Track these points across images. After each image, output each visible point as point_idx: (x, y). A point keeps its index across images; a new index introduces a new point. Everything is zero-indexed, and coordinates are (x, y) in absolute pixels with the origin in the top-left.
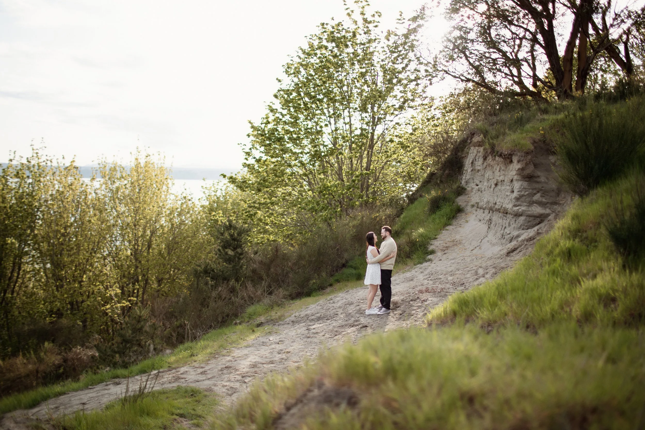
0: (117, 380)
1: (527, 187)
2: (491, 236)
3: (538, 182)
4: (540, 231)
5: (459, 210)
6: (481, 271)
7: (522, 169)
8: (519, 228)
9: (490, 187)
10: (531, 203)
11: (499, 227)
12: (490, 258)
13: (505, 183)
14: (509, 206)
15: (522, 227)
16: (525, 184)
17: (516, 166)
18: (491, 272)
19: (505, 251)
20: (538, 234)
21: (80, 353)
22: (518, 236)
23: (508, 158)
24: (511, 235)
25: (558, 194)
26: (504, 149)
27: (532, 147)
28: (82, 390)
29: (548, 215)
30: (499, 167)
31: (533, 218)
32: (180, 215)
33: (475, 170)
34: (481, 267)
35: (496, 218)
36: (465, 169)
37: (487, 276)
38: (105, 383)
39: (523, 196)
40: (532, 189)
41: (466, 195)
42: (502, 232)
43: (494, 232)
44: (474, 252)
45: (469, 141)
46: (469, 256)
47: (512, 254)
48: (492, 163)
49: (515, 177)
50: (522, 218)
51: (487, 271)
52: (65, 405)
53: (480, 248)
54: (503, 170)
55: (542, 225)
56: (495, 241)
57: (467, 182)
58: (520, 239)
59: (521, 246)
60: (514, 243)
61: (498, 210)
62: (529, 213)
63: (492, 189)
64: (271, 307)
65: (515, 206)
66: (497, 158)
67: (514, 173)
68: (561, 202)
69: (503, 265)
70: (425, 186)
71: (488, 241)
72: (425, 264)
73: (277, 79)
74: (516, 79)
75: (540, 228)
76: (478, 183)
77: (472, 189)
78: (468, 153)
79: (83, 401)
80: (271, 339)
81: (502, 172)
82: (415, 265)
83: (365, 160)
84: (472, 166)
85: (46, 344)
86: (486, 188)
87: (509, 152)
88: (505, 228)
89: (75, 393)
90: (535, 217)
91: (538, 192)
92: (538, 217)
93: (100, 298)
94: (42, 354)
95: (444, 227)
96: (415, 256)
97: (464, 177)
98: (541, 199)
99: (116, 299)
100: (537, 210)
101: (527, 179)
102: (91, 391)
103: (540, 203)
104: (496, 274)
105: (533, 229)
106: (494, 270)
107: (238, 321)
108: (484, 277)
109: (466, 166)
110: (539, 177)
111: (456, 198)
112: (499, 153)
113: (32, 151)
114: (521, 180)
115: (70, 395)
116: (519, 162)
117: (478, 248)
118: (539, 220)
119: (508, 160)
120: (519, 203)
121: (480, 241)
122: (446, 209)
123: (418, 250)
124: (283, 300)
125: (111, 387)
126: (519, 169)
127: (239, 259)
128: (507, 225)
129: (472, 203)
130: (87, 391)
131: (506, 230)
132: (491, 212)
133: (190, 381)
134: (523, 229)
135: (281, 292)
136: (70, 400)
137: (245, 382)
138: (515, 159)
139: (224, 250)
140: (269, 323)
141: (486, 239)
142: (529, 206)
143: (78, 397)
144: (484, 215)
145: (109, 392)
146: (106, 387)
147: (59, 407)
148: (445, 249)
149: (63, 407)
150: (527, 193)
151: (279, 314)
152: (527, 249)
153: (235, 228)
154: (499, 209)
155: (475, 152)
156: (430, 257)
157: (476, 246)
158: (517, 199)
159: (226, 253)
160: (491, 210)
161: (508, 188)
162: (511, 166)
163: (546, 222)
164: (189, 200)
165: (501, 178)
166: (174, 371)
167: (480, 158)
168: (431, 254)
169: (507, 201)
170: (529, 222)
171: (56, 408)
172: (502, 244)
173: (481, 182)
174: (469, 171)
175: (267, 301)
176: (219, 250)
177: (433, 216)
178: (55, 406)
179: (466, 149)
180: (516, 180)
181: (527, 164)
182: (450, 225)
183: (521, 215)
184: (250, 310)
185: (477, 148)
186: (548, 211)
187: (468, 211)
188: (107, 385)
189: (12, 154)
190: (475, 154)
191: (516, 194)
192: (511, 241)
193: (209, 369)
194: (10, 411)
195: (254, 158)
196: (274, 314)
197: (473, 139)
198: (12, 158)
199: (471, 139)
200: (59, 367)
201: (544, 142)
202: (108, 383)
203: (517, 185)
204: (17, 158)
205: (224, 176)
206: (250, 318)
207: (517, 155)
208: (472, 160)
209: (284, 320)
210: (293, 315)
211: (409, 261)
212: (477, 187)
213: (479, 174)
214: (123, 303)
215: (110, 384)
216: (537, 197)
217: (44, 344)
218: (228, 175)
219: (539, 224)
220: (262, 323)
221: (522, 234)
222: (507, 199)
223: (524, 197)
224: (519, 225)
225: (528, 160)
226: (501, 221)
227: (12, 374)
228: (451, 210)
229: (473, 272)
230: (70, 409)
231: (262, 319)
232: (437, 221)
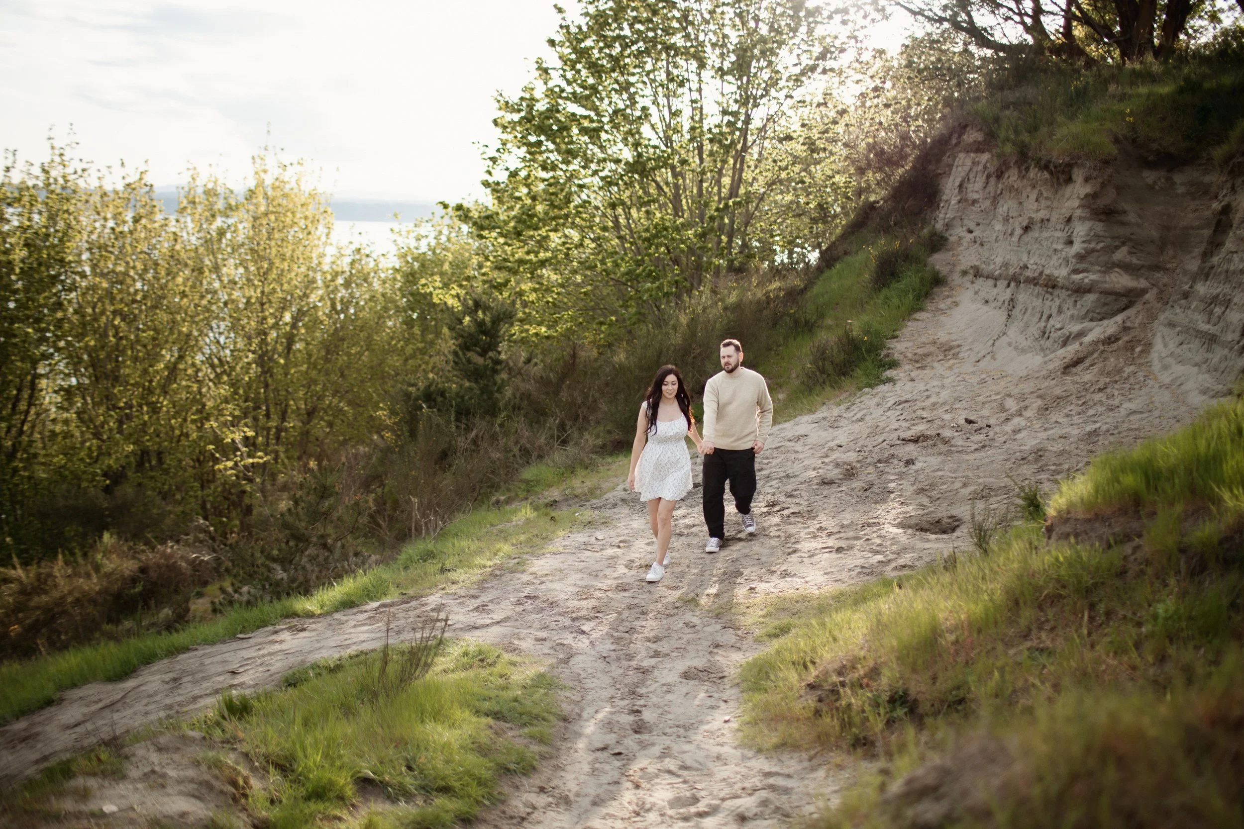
0: (294, 621)
1: (1102, 233)
2: (1013, 332)
3: (1123, 224)
4: (1128, 324)
5: (938, 281)
6: (1011, 405)
7: (1094, 196)
8: (1083, 318)
9: (1012, 234)
10: (1109, 267)
11: (1033, 315)
12: (1027, 378)
13: (1050, 225)
14: (1062, 273)
15: (1090, 315)
16: (1099, 227)
17: (1079, 189)
18: (1035, 406)
19: (1057, 364)
20: (1126, 329)
21: (171, 556)
22: (1081, 334)
23: (1063, 172)
24: (1065, 331)
25: (1162, 249)
26: (1055, 154)
27: (1114, 150)
28: (224, 642)
29: (1144, 291)
30: (1036, 192)
31: (1114, 297)
32: (347, 284)
33: (966, 200)
34: (1009, 396)
35: (1026, 297)
36: (944, 197)
37: (1028, 413)
38: (270, 628)
39: (1093, 251)
40: (1113, 238)
41: (948, 250)
42: (1042, 324)
43: (1022, 324)
44: (982, 364)
45: (954, 141)
46: (973, 373)
47: (1074, 370)
48: (1018, 184)
49: (1078, 213)
50: (1091, 298)
51: (1026, 403)
52: (193, 674)
53: (994, 358)
54: (1047, 198)
55: (1131, 312)
56: (1025, 344)
57: (948, 226)
58: (1087, 339)
59: (1092, 354)
60: (1072, 349)
61: (1034, 281)
62: (1106, 286)
63: (1015, 239)
64: (572, 470)
65: (1076, 271)
66: (1033, 173)
67: (1076, 203)
68: (1169, 266)
69: (1058, 391)
70: (853, 233)
71: (1010, 344)
72: (882, 388)
73: (555, 6)
74: (1028, 21)
75: (1129, 318)
76: (972, 226)
77: (960, 238)
78: (950, 166)
79: (232, 667)
80: (600, 537)
81: (1044, 203)
82: (860, 389)
83: (726, 181)
84: (960, 191)
85: (106, 536)
86: (1001, 237)
87: (1067, 159)
88: (1050, 316)
89: (209, 649)
90: (1117, 295)
91: (1123, 244)
92: (1123, 295)
93: (211, 447)
94: (99, 556)
95: (910, 315)
96: (858, 372)
97: (941, 216)
98: (1128, 259)
99: (244, 449)
100: (1121, 281)
101: (1102, 217)
102: (245, 644)
103: (1126, 267)
104: (1047, 409)
105: (1113, 320)
106: (1039, 402)
107: (502, 498)
108: (1021, 415)
109: (947, 191)
110: (1125, 212)
111: (929, 255)
112: (1043, 163)
113: (50, 151)
114: (1089, 219)
115: (200, 653)
116: (1087, 180)
117: (988, 357)
118: (1124, 301)
119: (1062, 178)
120: (1081, 266)
121: (991, 342)
122: (910, 279)
123: (864, 358)
124: (594, 456)
125: (285, 635)
126: (1087, 196)
127: (495, 372)
128: (1054, 311)
129: (963, 268)
130: (235, 645)
131: (1052, 322)
132: (1013, 284)
133: (457, 626)
134: (1091, 320)
135: (590, 439)
136: (202, 664)
137: (583, 632)
138: (1078, 175)
139: (464, 354)
140: (571, 502)
141: (1005, 339)
142: (1104, 272)
143: (219, 658)
144: (995, 291)
145: (283, 646)
146: (274, 637)
147: (180, 678)
148: (920, 361)
149: (189, 678)
150: (1101, 245)
151: (589, 483)
152: (1105, 359)
153: (486, 308)
154: (1034, 279)
155: (969, 162)
156: (889, 373)
157: (983, 353)
158: (1081, 257)
159: (469, 361)
160: (1015, 280)
161: (1058, 234)
162: (1068, 190)
163: (1138, 306)
164: (368, 256)
165: (1042, 214)
166: (414, 603)
167: (979, 175)
168: (890, 368)
169: (1055, 261)
170: (1105, 304)
171: (175, 680)
172: (1042, 350)
173: (978, 224)
174: (953, 202)
175: (558, 456)
176: (455, 353)
177: (885, 292)
178: (171, 675)
179: (945, 158)
180: (1081, 218)
181: (1103, 186)
182: (921, 309)
183: (1089, 291)
184: (529, 473)
185: (972, 155)
186: (1143, 283)
187: (955, 283)
188: (276, 632)
189: (10, 156)
190: (967, 169)
191: (1077, 247)
192: (1065, 344)
193: (491, 601)
194: (74, 685)
195: (507, 169)
196: (579, 483)
197: (965, 137)
198: (10, 165)
199: (960, 136)
200: (134, 580)
201: (1134, 141)
202: (278, 627)
203: (1081, 230)
204: (20, 165)
205: (446, 206)
206: (528, 491)
207: (1083, 166)
208: (959, 179)
209: (601, 496)
210: (620, 487)
211: (846, 382)
212: (971, 236)
213: (976, 208)
214: (261, 458)
215: (282, 630)
216: (1121, 254)
217: (101, 537)
218: (453, 204)
219: (1124, 310)
220: (555, 501)
221: (1091, 330)
222: (1055, 258)
223: (1096, 254)
224: (1084, 310)
225: (1106, 177)
226: (1038, 303)
227: (43, 597)
228: (922, 280)
229: (994, 404)
230: (205, 685)
231: (555, 493)
232: (896, 301)
